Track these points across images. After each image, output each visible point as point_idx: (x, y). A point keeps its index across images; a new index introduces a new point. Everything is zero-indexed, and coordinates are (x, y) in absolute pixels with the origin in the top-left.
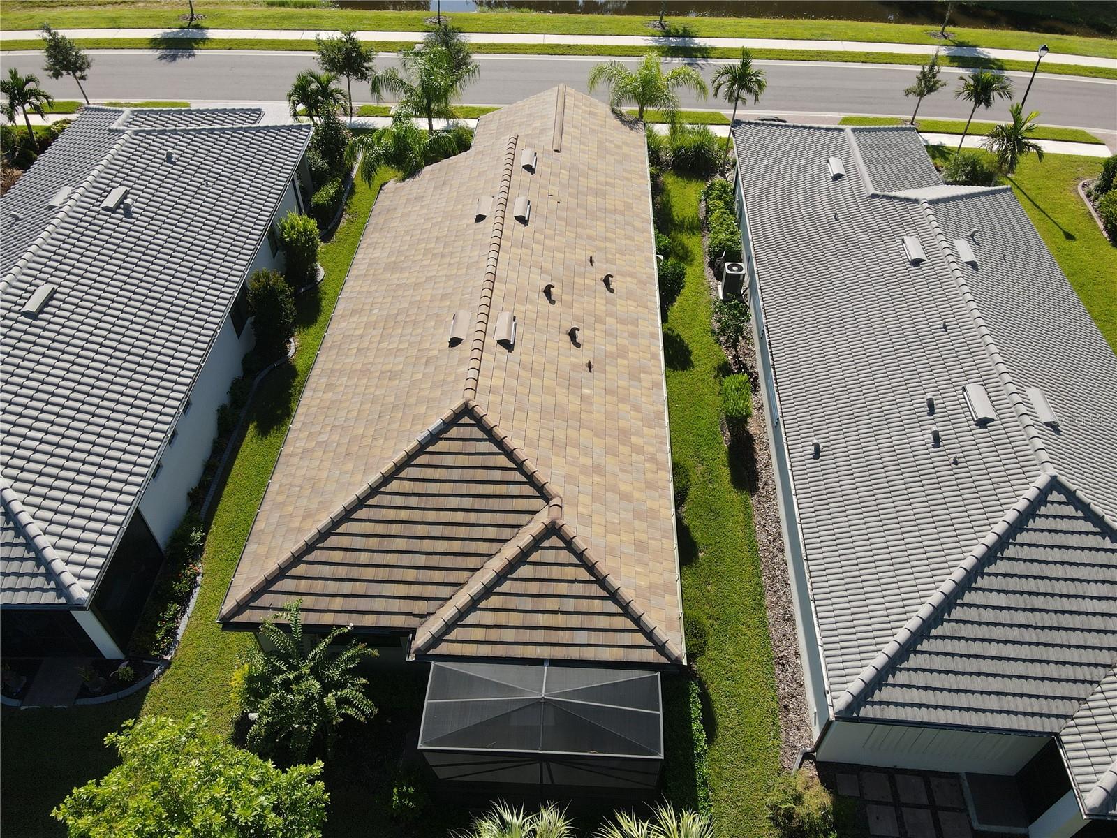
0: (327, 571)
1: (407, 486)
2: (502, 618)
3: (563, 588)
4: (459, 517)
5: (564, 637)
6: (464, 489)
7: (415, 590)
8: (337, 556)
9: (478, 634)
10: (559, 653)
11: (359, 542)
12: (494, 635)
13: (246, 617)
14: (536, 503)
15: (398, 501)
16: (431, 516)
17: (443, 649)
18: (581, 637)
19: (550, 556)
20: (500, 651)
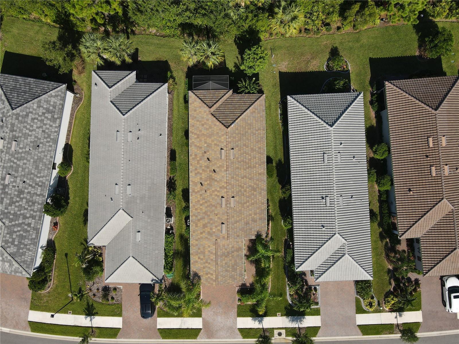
0: (248, 101)
1: (237, 115)
2: (218, 95)
3: (208, 99)
4: (227, 110)
5: (208, 93)
6: (226, 115)
7: (233, 99)
8: (247, 104)
9: (222, 93)
10: (209, 91)
11: (244, 106)
12: (219, 93)
13: (260, 95)
14: (213, 113)
15: (238, 112)
16: (232, 110)
17: (227, 90)
18: (205, 93)
19: (211, 104)
20: (218, 91)
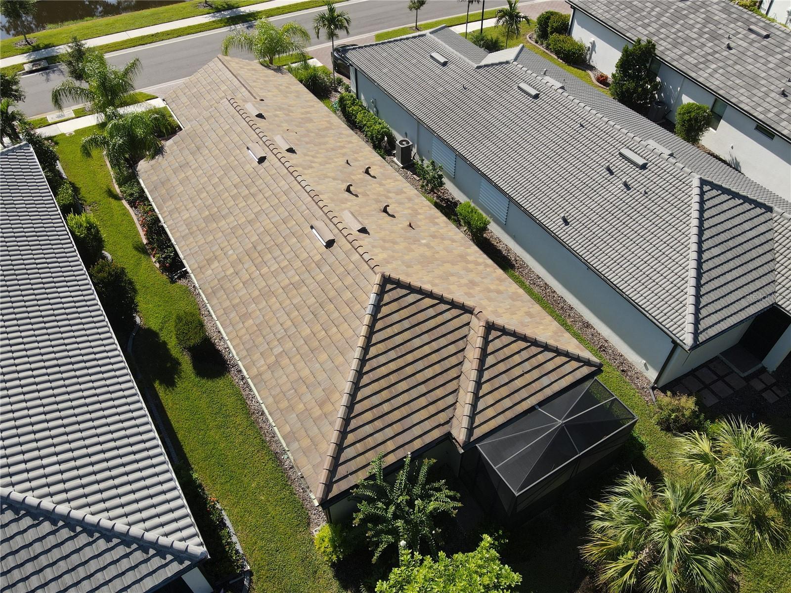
0: (368, 429)
1: (381, 347)
2: (497, 395)
3: (517, 359)
5: (536, 386)
6: (418, 330)
7: (432, 409)
8: (369, 416)
9: (490, 412)
10: (540, 397)
11: (376, 400)
12: (500, 407)
13: (336, 490)
14: (466, 318)
15: (382, 359)
16: (410, 358)
17: (478, 433)
18: (545, 381)
19: (498, 344)
20: (510, 415)
